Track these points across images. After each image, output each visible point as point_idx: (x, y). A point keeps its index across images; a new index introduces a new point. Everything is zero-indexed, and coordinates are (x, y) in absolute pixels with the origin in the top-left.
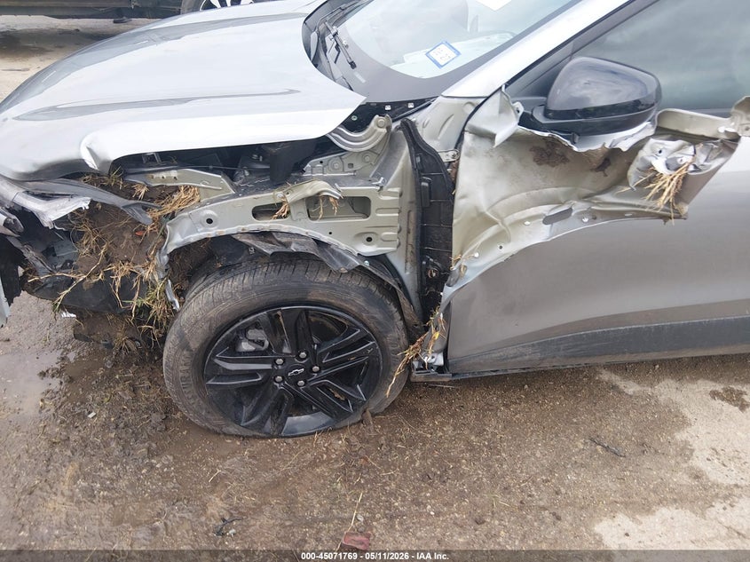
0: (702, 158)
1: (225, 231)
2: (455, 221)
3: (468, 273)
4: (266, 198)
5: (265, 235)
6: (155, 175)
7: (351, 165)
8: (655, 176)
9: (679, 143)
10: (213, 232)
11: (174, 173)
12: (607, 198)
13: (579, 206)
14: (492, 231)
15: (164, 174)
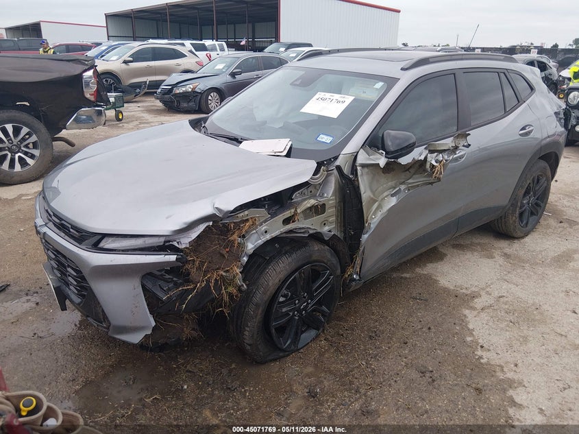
0: (446, 157)
1: (274, 235)
2: (363, 204)
3: (372, 226)
4: (287, 214)
5: (291, 231)
6: (238, 215)
7: (311, 192)
8: (433, 167)
9: (436, 154)
10: (268, 237)
11: (246, 212)
12: (410, 181)
13: (403, 187)
14: (376, 205)
15: (241, 215)
